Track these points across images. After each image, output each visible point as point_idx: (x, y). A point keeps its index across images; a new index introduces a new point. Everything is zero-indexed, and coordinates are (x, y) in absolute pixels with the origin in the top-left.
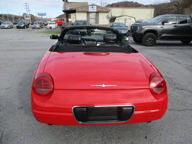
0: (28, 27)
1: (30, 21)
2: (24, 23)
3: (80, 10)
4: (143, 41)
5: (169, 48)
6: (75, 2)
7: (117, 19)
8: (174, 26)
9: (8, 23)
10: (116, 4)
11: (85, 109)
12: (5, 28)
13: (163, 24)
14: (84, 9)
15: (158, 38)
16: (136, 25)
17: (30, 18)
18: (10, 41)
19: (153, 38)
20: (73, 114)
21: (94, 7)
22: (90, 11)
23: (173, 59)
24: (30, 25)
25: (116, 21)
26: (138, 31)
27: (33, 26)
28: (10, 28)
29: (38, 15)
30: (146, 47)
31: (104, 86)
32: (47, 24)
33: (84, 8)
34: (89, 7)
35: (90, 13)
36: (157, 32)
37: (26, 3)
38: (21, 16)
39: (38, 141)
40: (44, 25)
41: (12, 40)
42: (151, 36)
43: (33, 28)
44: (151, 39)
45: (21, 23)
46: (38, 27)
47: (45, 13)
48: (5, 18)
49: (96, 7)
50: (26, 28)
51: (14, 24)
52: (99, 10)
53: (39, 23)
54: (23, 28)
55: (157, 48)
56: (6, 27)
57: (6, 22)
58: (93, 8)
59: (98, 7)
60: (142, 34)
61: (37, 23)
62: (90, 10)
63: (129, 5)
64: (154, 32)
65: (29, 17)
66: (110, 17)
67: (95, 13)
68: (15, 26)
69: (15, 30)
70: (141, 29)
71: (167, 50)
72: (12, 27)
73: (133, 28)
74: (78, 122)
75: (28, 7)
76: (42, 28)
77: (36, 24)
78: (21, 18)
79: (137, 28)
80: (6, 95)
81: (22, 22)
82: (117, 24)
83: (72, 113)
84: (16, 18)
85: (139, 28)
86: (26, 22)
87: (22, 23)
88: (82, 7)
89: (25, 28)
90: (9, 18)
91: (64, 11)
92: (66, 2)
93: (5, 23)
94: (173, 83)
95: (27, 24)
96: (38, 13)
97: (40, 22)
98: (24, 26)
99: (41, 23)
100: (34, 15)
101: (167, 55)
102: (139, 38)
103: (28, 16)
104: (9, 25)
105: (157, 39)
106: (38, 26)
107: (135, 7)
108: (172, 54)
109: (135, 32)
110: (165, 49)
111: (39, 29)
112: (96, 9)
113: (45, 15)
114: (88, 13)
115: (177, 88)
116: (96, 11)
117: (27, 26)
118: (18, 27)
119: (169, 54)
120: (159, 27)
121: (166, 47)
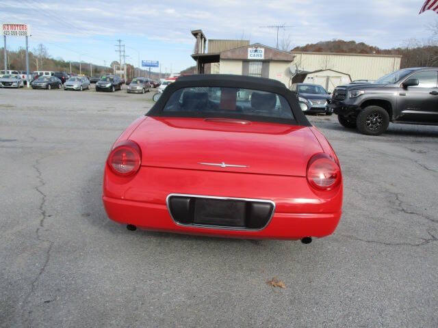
0: (120, 89)
1: (125, 77)
2: (112, 80)
3: (229, 55)
4: (358, 122)
5: (417, 141)
6: (220, 40)
7: (308, 76)
8: (430, 93)
9: (80, 80)
10: (315, 45)
11: (188, 200)
12: (73, 90)
13: (405, 86)
14: (238, 54)
15: (393, 118)
16: (344, 89)
17: (124, 72)
18: (79, 112)
19: (382, 116)
20: (167, 208)
21: (259, 49)
22: (249, 58)
23: (416, 161)
24: (124, 86)
25: (306, 81)
26: (347, 101)
27: (128, 88)
28: (84, 90)
29: (143, 65)
30: (364, 136)
31: (224, 165)
32: (158, 85)
33: (237, 52)
34: (249, 49)
35: (250, 63)
36: (391, 105)
37: (120, 41)
38: (107, 68)
39: (109, 259)
40: (152, 86)
41: (82, 112)
42: (376, 113)
43: (129, 92)
44: (376, 119)
45: (105, 80)
46: (138, 91)
47: (158, 62)
48: (74, 70)
49: (263, 50)
50: (116, 90)
51: (91, 82)
52: (270, 56)
53: (141, 81)
54: (109, 90)
55: (390, 139)
56: (75, 87)
57: (75, 77)
58: (256, 51)
59: (267, 50)
60: (355, 107)
61: (138, 82)
62: (251, 55)
63: (345, 48)
64: (384, 103)
65: (123, 70)
66: (294, 71)
67: (262, 63)
68: (93, 86)
69: (92, 93)
70: (355, 98)
71: (412, 143)
72: (87, 89)
73: (336, 94)
74: (174, 221)
75: (122, 49)
76: (148, 91)
77: (136, 82)
78: (106, 71)
79: (345, 95)
80: (64, 195)
81: (107, 78)
82: (307, 87)
83: (166, 204)
84: (97, 70)
85: (350, 95)
86: (115, 79)
87: (108, 80)
88: (233, 51)
89: (111, 91)
90: (83, 69)
91: (195, 58)
92: (202, 39)
93: (74, 80)
94: (398, 202)
95: (117, 83)
96: (143, 62)
97: (144, 79)
98: (111, 87)
99: (147, 82)
100: (135, 67)
101: (407, 153)
102: (350, 116)
103: (121, 67)
104: (81, 84)
105: (391, 121)
106: (139, 88)
107: (359, 53)
108: (420, 152)
109: (341, 104)
110: (406, 142)
111: (142, 93)
112: (263, 53)
113: (157, 66)
114: (246, 61)
115: (403, 210)
116: (263, 58)
117: (117, 87)
118: (99, 89)
119: (413, 151)
120: (395, 94)
121: (412, 139)
